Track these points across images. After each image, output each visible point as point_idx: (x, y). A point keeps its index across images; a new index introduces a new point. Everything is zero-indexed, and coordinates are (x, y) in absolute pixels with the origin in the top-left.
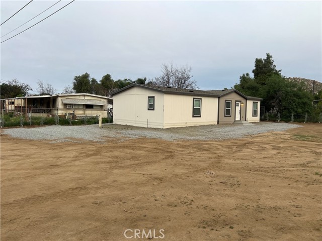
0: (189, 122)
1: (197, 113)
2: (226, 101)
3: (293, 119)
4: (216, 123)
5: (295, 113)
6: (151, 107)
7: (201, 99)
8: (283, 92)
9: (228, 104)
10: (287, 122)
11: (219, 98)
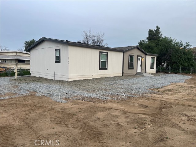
0: (96, 74)
1: (103, 65)
2: (129, 55)
3: (181, 71)
4: (121, 75)
5: (183, 66)
6: (58, 60)
7: (107, 53)
8: (173, 49)
9: (131, 58)
10: (176, 73)
11: (124, 52)
